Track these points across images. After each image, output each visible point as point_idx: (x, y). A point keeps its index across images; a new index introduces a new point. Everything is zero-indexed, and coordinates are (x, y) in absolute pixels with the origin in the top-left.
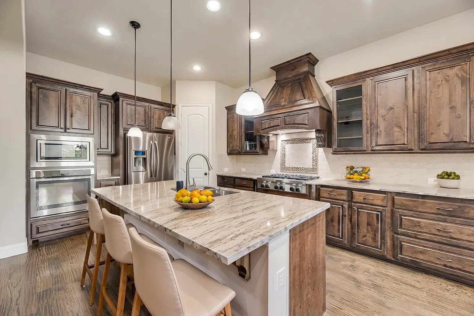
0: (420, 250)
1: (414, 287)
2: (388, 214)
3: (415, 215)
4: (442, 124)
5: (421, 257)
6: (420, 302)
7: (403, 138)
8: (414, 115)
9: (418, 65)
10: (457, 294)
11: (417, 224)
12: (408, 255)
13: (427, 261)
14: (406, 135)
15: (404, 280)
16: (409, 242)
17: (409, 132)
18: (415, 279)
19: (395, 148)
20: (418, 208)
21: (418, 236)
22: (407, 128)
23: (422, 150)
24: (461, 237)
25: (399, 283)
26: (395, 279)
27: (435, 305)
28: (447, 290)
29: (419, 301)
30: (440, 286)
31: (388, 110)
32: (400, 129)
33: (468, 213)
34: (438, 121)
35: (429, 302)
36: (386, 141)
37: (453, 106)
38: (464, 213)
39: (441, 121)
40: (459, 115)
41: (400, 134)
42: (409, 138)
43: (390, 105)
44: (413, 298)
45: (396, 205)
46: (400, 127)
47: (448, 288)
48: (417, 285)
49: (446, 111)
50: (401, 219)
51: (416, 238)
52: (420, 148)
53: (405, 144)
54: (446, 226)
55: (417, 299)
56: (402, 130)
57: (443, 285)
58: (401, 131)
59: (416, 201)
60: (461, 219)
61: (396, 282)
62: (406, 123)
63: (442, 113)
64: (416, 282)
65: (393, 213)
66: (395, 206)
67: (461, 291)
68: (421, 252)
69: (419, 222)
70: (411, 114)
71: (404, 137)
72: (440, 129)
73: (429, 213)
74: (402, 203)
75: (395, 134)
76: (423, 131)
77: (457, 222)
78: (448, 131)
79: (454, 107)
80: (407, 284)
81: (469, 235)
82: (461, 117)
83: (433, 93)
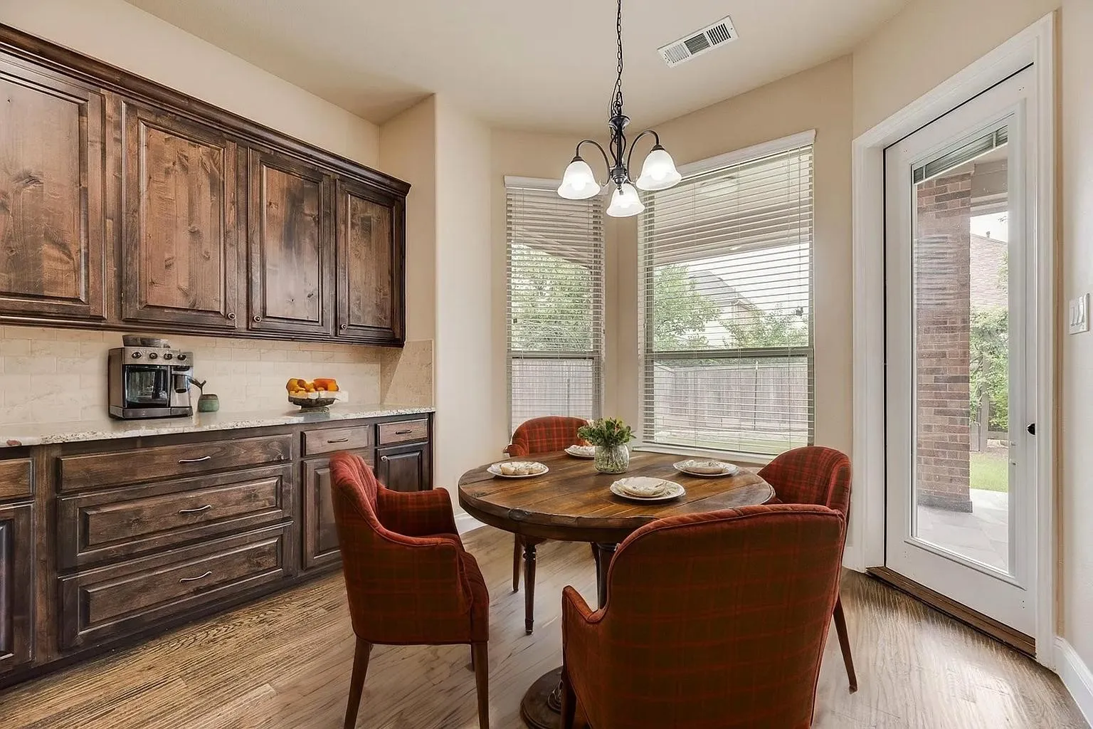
0: (142, 584)
1: (149, 687)
2: (38, 520)
3: (126, 497)
4: (175, 264)
5: (144, 600)
6: (184, 709)
7: (71, 282)
8: (105, 222)
9: (118, 91)
10: (231, 634)
11: (134, 519)
12: (109, 616)
13: (158, 604)
14: (83, 271)
15: (114, 691)
16: (112, 576)
17: (90, 265)
18: (139, 667)
19: (46, 309)
20: (135, 475)
21: (134, 549)
22: (87, 255)
23: (127, 321)
24: (226, 513)
25: (109, 708)
26: (89, 707)
27: (216, 688)
28: (212, 641)
29: (181, 711)
30: (197, 643)
31: (19, 179)
32: (65, 254)
33: (238, 456)
34: (167, 256)
35: (200, 693)
36: (10, 281)
37: (196, 229)
38: (230, 459)
39: (173, 258)
40: (207, 253)
41: (66, 267)
42: (91, 283)
43: (27, 168)
44: (165, 715)
45: (69, 481)
46: (63, 246)
47: (211, 637)
48: (152, 677)
49: (183, 237)
50: (86, 519)
51: (130, 557)
52: (124, 317)
53: (77, 300)
54: (198, 499)
55: (175, 708)
56: (70, 256)
57: (201, 636)
58: (65, 258)
59: (127, 457)
60: (225, 474)
61: (98, 713)
62: (83, 241)
63: (174, 239)
64: (144, 673)
65: (55, 511)
66: (64, 487)
67: (232, 627)
68: (144, 589)
69: (138, 511)
70: (95, 217)
71: (77, 280)
72: (170, 275)
73: (161, 479)
74: (88, 471)
75: (45, 264)
76: (129, 273)
77: (220, 482)
78: (187, 284)
79: (198, 231)
80: (129, 696)
81: (238, 503)
82: (211, 257)
83: (154, 181)
